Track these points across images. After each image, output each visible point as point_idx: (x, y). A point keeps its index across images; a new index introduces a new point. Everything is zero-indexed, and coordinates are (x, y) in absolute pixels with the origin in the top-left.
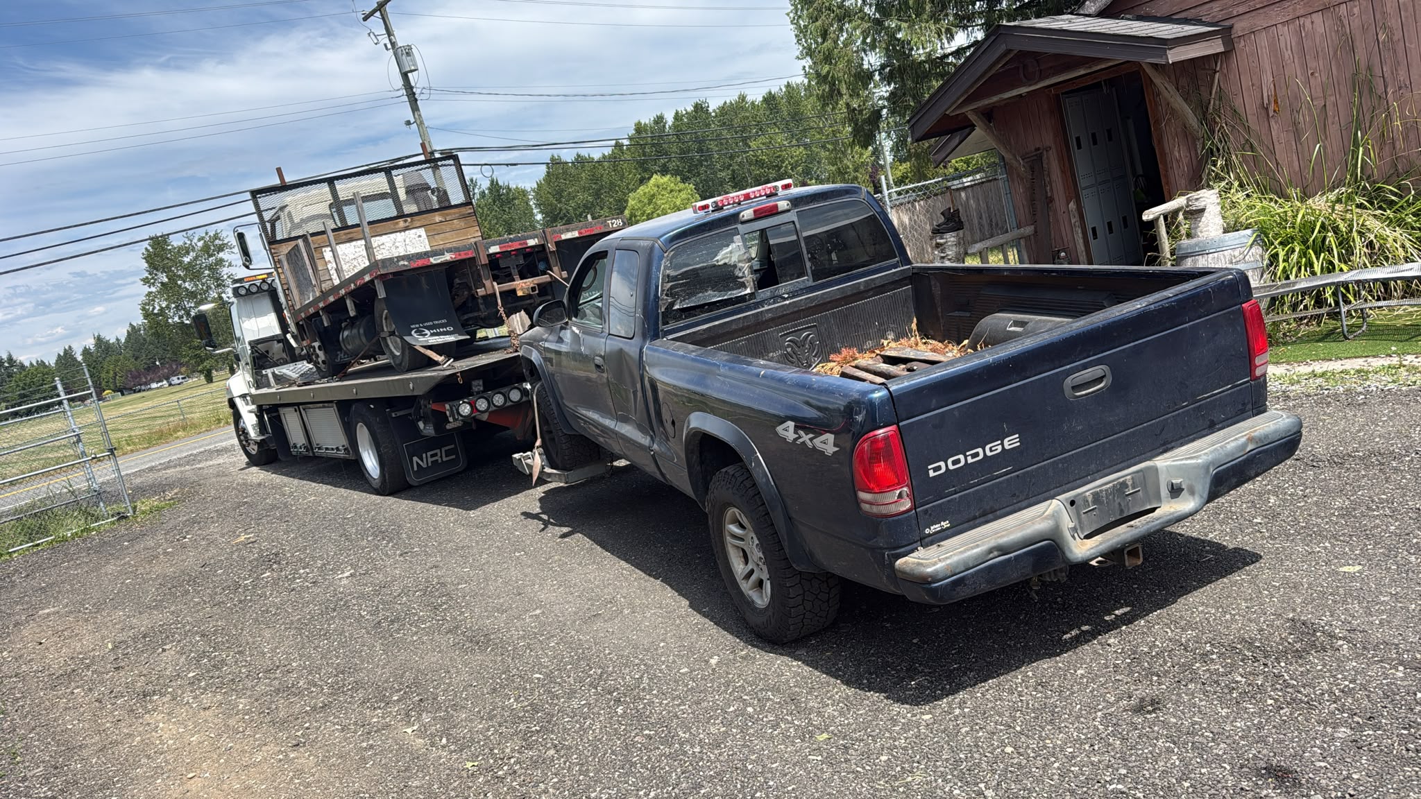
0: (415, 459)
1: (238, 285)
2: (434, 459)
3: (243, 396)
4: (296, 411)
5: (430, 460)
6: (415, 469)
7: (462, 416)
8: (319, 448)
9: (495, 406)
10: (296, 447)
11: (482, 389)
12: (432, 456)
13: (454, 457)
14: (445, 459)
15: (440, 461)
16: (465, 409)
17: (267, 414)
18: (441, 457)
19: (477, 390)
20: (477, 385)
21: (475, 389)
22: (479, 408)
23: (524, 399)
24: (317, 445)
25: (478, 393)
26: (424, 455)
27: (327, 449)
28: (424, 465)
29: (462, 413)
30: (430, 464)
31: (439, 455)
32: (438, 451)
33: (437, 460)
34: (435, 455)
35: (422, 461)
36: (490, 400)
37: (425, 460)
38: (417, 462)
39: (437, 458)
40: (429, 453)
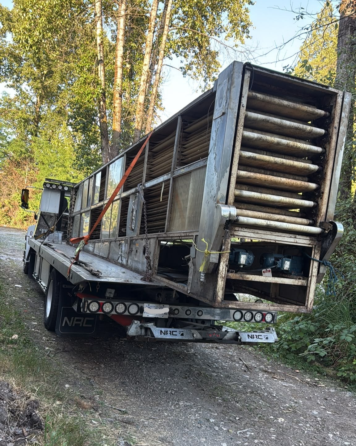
0: (66, 318)
1: (48, 182)
5: (75, 322)
6: (63, 325)
7: (90, 310)
8: (40, 282)
9: (116, 311)
10: (34, 274)
11: (112, 296)
12: (77, 320)
13: (90, 326)
14: (84, 325)
15: (81, 325)
16: (94, 307)
18: (83, 323)
19: (108, 296)
20: (110, 293)
21: (107, 295)
22: (104, 308)
23: (139, 314)
24: (40, 279)
25: (109, 298)
26: (72, 318)
27: (42, 284)
28: (70, 325)
29: (90, 308)
30: (74, 325)
31: (82, 321)
32: (82, 319)
33: (79, 324)
36: (114, 306)
37: (71, 322)
38: (66, 322)
39: (80, 323)
40: (76, 318)
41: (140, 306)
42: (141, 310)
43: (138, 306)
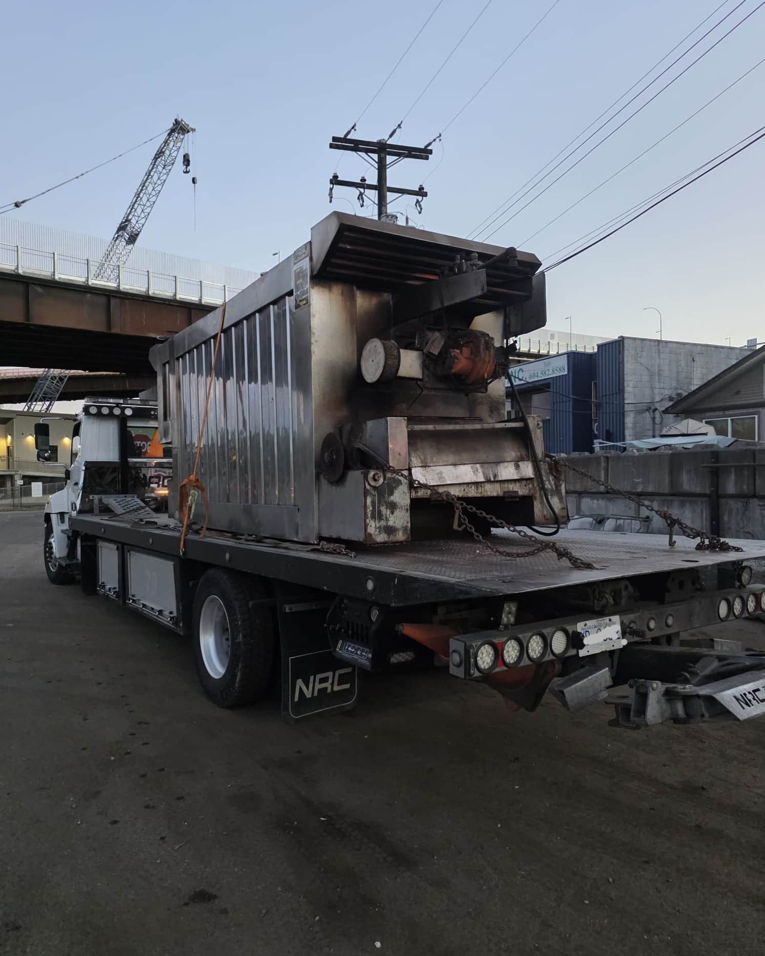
0: (300, 683)
2: (323, 685)
3: (62, 515)
4: (118, 549)
5: (317, 687)
6: (296, 699)
7: (479, 668)
8: (134, 601)
9: (529, 657)
10: (104, 587)
11: (513, 620)
12: (321, 681)
13: (347, 686)
14: (336, 688)
15: (329, 690)
16: (486, 657)
17: (82, 541)
18: (332, 684)
20: (508, 614)
24: (133, 596)
26: (312, 678)
27: (144, 606)
28: (308, 695)
29: (479, 662)
30: (316, 694)
31: (330, 681)
32: (330, 674)
33: (326, 688)
34: (324, 680)
35: (308, 688)
36: (525, 645)
37: (311, 685)
38: (300, 688)
39: (327, 685)
40: (319, 676)
41: (570, 631)
42: (576, 641)
43: (566, 632)
